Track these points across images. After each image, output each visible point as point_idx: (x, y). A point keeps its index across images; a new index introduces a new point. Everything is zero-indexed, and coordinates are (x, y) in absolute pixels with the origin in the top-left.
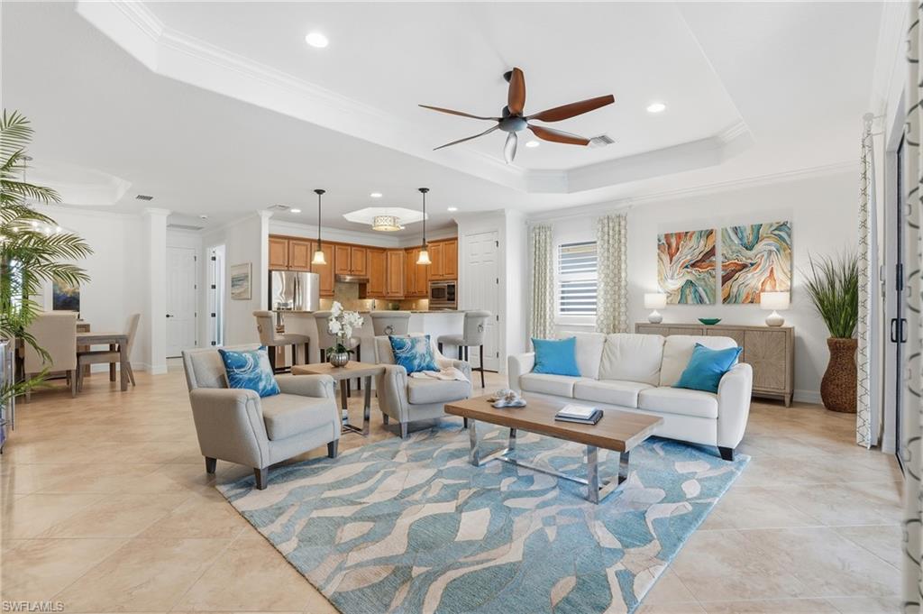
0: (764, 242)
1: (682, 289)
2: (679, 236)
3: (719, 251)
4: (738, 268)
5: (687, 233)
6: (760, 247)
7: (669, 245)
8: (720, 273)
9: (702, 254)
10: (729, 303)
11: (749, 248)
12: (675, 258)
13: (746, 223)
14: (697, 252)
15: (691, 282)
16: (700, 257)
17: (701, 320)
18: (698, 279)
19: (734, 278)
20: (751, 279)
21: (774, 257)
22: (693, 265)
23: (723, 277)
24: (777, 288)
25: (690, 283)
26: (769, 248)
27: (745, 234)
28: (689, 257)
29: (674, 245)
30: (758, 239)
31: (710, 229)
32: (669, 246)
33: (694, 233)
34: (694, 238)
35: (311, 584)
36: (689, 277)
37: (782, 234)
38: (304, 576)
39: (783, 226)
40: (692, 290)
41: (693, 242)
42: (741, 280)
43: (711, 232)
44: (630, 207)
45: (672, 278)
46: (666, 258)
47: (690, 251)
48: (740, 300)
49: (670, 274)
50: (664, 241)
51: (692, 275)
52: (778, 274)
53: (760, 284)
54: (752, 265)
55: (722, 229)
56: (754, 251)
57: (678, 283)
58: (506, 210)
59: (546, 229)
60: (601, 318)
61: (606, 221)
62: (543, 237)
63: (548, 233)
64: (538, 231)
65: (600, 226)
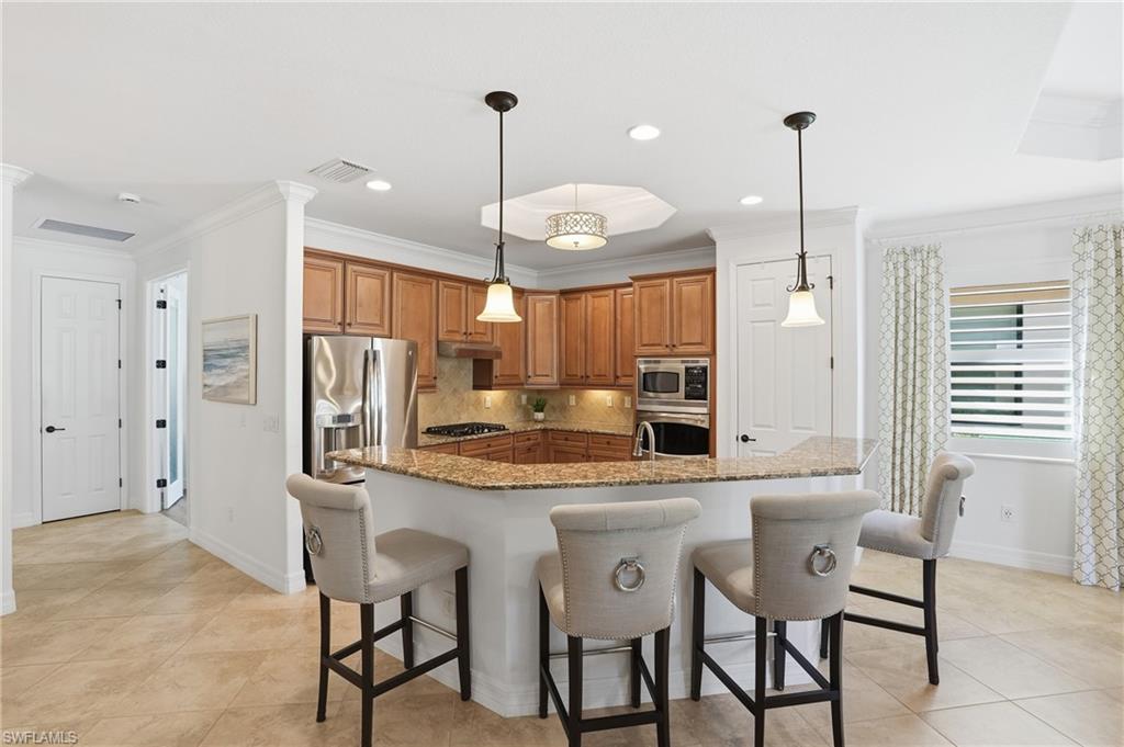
58: (860, 210)
59: (926, 253)
60: (1094, 448)
61: (1111, 236)
62: (919, 271)
63: (933, 263)
64: (901, 259)
65: (1090, 247)
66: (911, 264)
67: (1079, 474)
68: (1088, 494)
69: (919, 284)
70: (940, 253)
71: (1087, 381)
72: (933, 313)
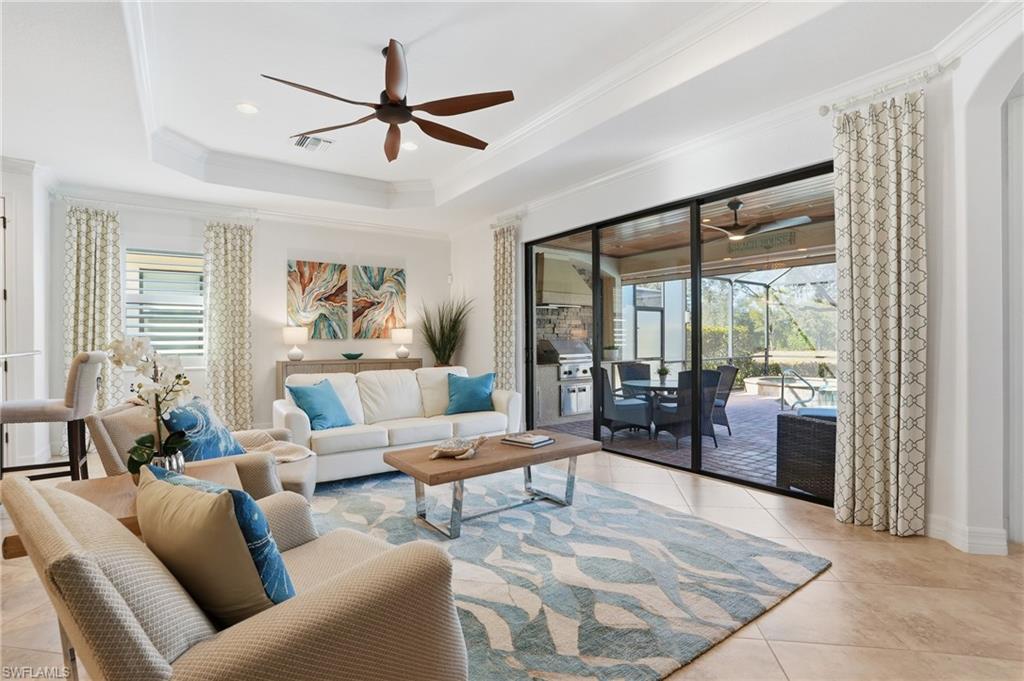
0: (387, 284)
1: (316, 324)
2: (312, 265)
3: (350, 287)
4: (367, 305)
5: (321, 264)
6: (384, 288)
7: (301, 273)
8: (350, 308)
9: (336, 288)
10: (360, 338)
11: (376, 288)
12: (308, 289)
13: (374, 265)
14: (331, 285)
15: (325, 316)
16: (334, 291)
17: (344, 355)
18: (332, 314)
19: (365, 314)
20: (378, 316)
21: (394, 298)
22: (327, 299)
23: (354, 313)
24: (397, 325)
25: (323, 317)
26: (391, 290)
27: (373, 275)
28: (323, 290)
29: (307, 274)
30: (382, 281)
31: (344, 263)
32: (302, 275)
33: (328, 265)
34: (328, 270)
35: (726, 638)
36: (323, 311)
37: (399, 279)
38: (714, 646)
39: (400, 273)
40: (326, 324)
41: (327, 275)
42: (369, 317)
43: (343, 268)
44: (258, 220)
45: (304, 310)
46: (298, 288)
47: (324, 283)
48: (369, 335)
49: (302, 305)
50: (295, 268)
51: (324, 309)
52: (397, 314)
53: (384, 321)
54: (379, 303)
55: (354, 266)
56: (380, 291)
57: (312, 316)
58: (36, 165)
59: (105, 217)
60: (214, 358)
61: (222, 230)
62: (99, 229)
63: (111, 225)
64: (84, 216)
65: (212, 234)
66: (93, 223)
67: (206, 374)
68: (211, 386)
69: (98, 239)
70: (118, 219)
71: (210, 316)
72: (110, 263)
